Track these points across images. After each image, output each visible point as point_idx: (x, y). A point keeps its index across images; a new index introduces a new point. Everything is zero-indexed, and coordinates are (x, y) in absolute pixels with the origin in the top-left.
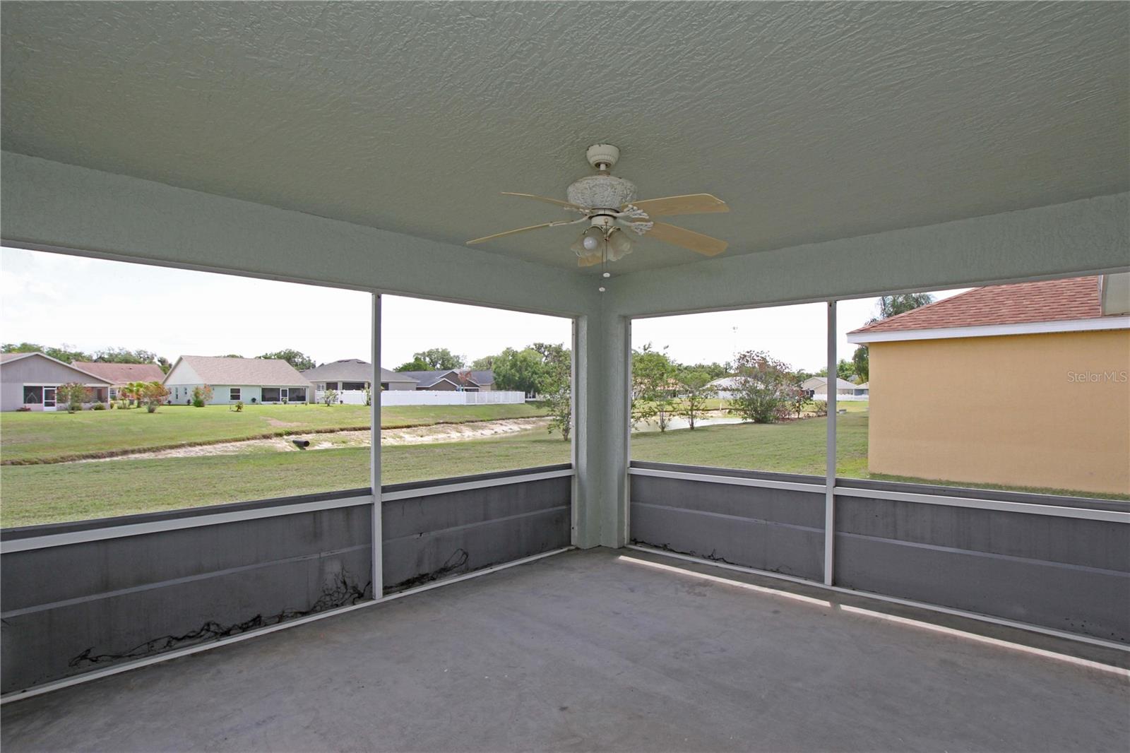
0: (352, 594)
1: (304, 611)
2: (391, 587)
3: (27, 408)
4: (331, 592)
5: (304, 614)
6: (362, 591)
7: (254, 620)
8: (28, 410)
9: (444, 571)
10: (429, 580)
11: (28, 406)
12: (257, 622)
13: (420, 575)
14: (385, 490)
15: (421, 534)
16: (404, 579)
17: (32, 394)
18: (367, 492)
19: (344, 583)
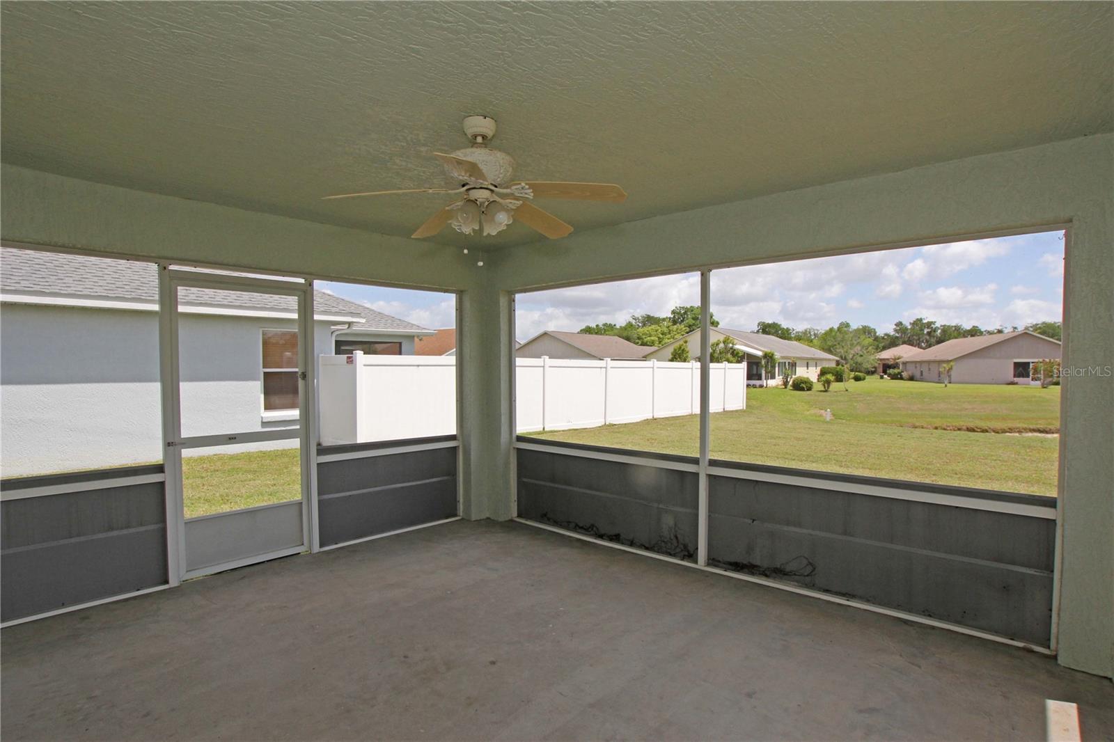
0: (682, 551)
1: (647, 545)
2: (719, 561)
3: (1016, 382)
4: (666, 540)
5: (647, 549)
6: (692, 553)
7: (615, 536)
8: (1016, 384)
9: (778, 572)
10: (760, 574)
11: (1016, 380)
12: (616, 538)
13: (749, 563)
14: (713, 463)
15: (754, 520)
16: (732, 559)
17: (1022, 370)
18: (695, 461)
19: (677, 538)
